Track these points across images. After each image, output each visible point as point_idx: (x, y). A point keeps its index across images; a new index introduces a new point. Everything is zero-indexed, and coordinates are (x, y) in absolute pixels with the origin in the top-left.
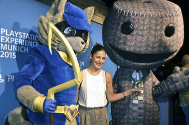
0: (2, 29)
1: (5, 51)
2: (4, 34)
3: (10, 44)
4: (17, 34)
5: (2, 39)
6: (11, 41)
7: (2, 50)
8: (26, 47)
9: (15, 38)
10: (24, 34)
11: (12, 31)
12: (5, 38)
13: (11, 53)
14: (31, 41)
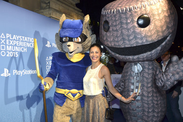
0: (7, 34)
1: (10, 51)
2: (9, 38)
3: (13, 46)
4: (18, 38)
5: (7, 42)
6: (14, 43)
7: (8, 51)
8: (25, 47)
9: (16, 40)
10: (23, 37)
11: (14, 36)
12: (9, 41)
13: (14, 53)
14: (28, 42)
